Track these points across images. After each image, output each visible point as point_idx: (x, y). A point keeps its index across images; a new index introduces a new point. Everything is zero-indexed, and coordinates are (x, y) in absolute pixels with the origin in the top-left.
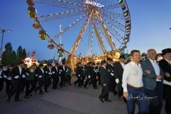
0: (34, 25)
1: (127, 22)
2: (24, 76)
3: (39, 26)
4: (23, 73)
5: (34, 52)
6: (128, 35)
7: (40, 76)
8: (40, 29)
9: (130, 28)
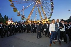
0: (11, 5)
1: (52, 7)
2: (3, 28)
3: (13, 6)
4: (2, 27)
5: (12, 18)
6: (52, 13)
7: (11, 28)
8: (14, 7)
9: (53, 10)
